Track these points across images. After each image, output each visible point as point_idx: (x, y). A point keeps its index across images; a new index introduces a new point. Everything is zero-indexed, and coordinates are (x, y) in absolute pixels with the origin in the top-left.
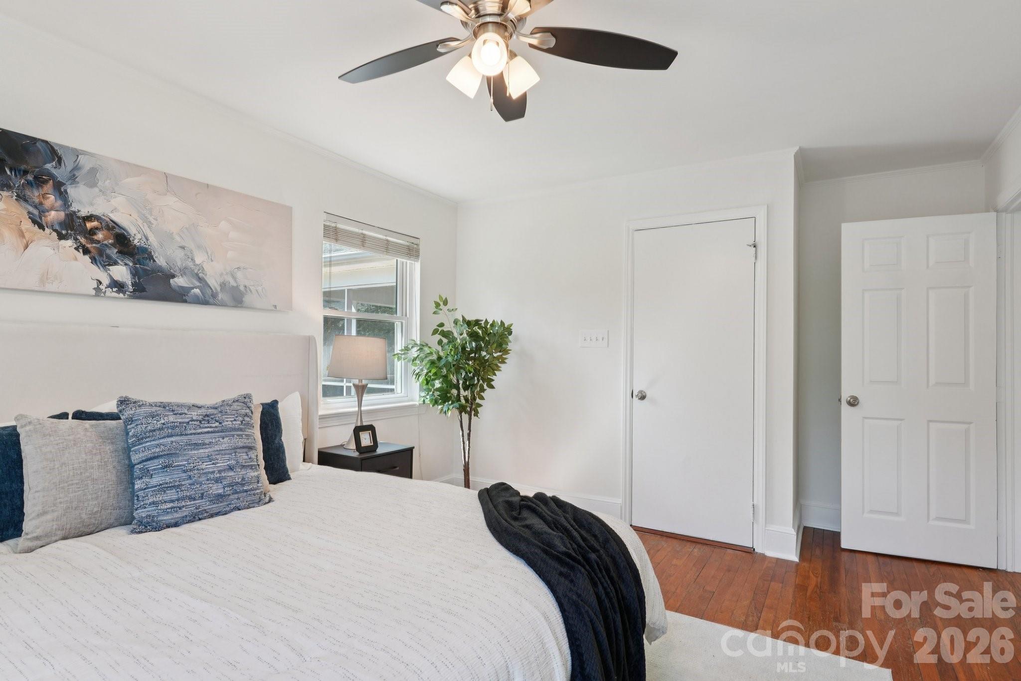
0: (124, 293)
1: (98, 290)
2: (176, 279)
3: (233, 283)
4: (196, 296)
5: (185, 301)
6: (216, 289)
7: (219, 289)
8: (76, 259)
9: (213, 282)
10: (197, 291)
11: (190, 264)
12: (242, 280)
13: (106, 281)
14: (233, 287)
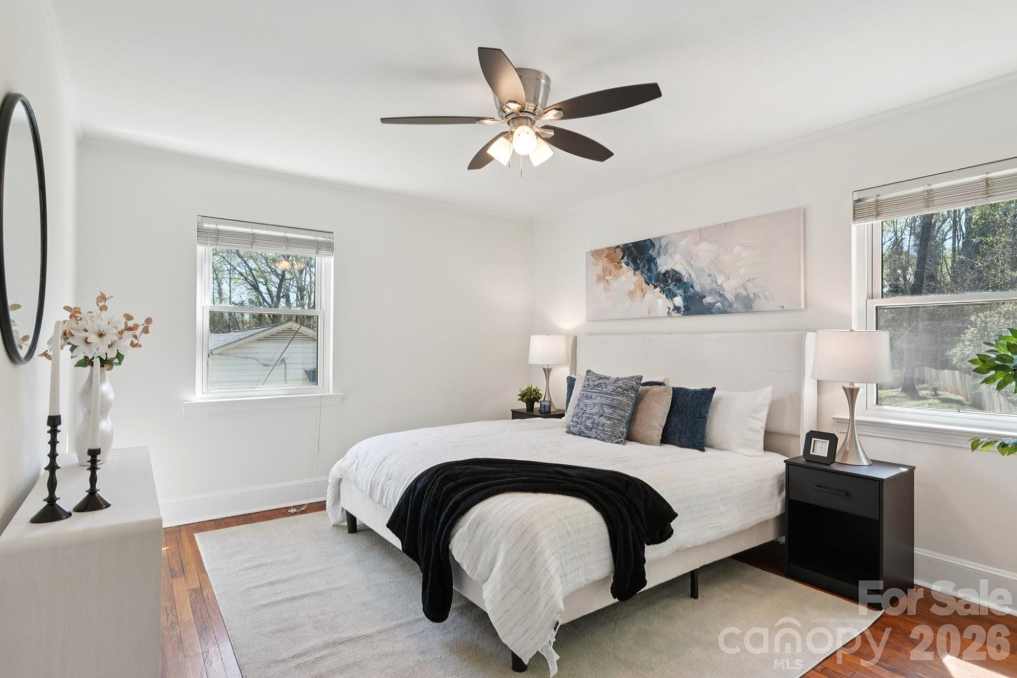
0: (680, 313)
1: (669, 313)
2: (706, 299)
3: (744, 293)
4: (719, 308)
5: (711, 313)
6: (732, 301)
7: (734, 300)
8: (660, 298)
9: (730, 296)
10: (719, 304)
11: (714, 286)
12: (752, 289)
13: (672, 308)
14: (745, 296)
